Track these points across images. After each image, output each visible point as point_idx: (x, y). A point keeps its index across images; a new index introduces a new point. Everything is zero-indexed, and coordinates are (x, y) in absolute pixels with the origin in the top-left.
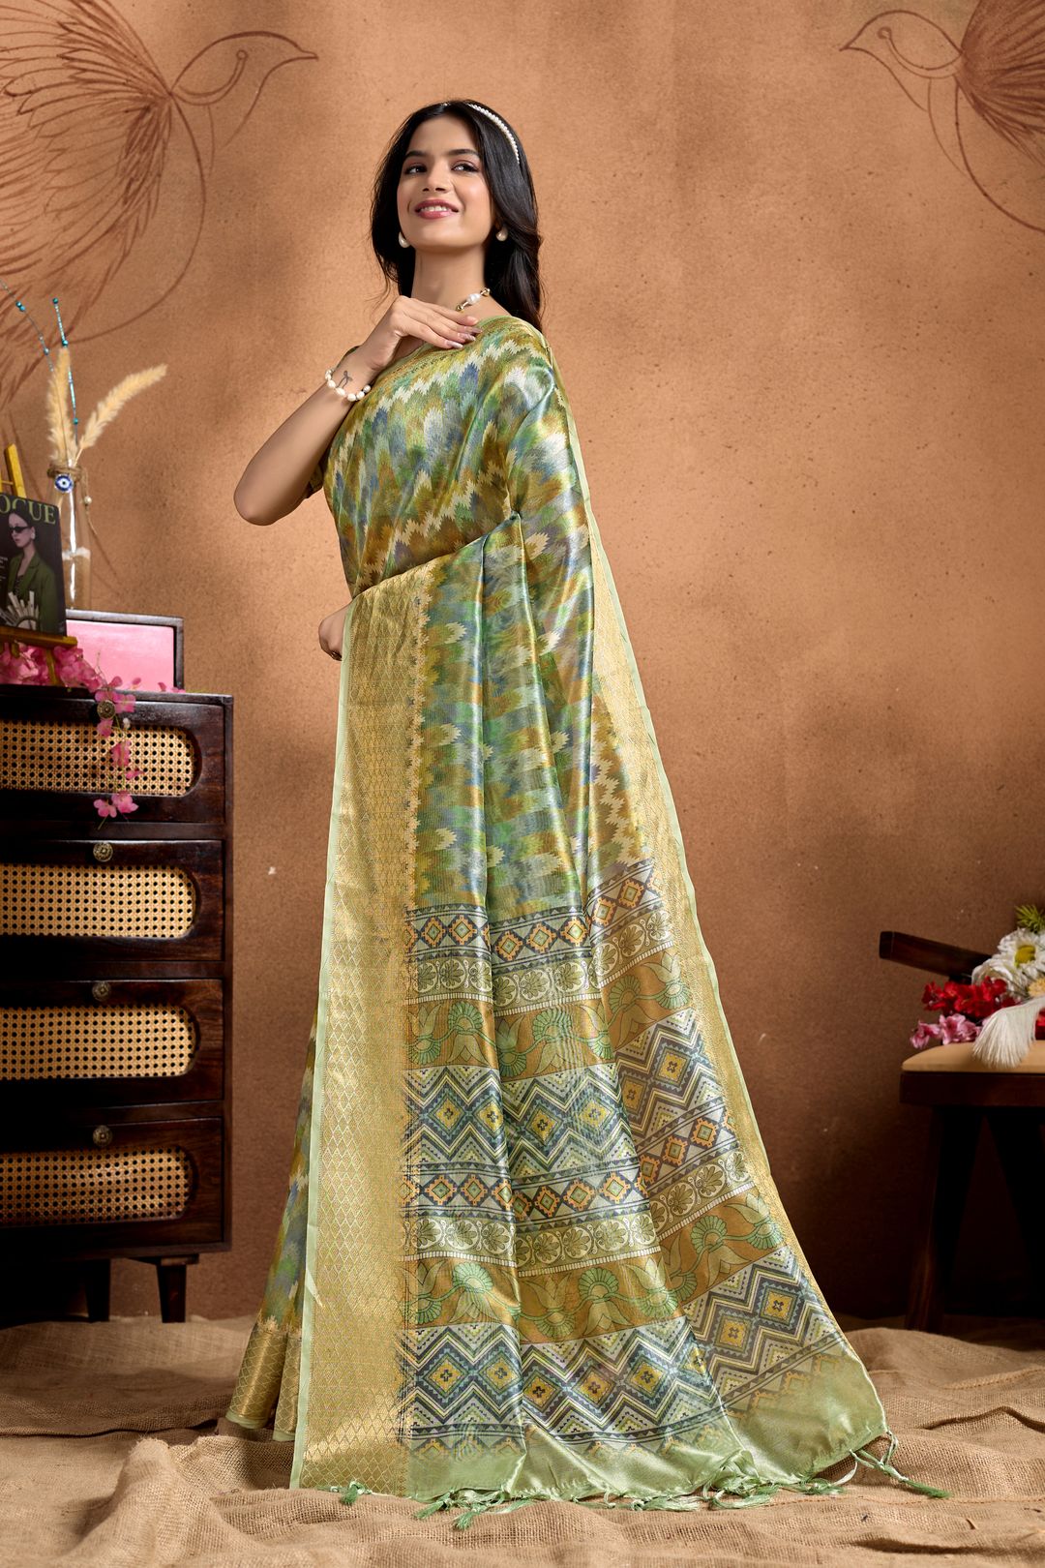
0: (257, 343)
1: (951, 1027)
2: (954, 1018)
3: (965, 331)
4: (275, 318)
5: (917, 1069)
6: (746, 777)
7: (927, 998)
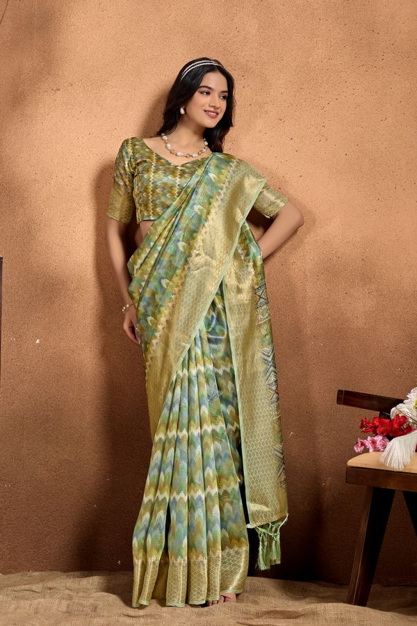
0: (35, 65)
1: (374, 442)
2: (376, 438)
3: (408, 58)
4: (45, 52)
5: (355, 465)
6: (285, 295)
7: (362, 427)
